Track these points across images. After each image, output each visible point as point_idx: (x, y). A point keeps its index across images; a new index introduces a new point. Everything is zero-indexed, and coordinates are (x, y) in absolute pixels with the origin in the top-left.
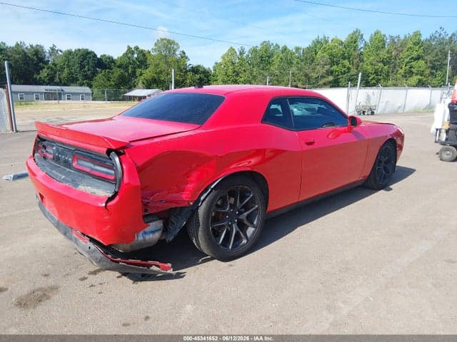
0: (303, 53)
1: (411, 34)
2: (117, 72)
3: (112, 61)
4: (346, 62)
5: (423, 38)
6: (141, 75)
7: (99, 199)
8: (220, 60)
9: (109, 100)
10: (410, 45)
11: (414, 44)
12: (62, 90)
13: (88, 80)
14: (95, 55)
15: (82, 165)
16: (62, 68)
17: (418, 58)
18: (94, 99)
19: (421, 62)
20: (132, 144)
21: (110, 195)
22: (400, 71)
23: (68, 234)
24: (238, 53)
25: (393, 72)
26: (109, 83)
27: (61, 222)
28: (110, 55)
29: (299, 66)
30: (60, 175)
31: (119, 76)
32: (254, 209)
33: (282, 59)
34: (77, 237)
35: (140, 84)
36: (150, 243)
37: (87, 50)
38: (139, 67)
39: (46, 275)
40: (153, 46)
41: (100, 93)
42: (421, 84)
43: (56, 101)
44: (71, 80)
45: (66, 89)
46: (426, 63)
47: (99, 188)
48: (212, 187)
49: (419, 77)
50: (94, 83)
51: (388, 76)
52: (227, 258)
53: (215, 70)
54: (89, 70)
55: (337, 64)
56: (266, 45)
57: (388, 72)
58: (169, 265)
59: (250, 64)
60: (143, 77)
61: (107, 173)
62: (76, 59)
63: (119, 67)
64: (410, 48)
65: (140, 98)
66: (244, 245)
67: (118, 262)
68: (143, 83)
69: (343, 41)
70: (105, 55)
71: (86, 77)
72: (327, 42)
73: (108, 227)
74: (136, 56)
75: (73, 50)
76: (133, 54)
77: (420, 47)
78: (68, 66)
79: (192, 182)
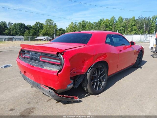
0: (97, 24)
1: (132, 17)
2: (33, 31)
3: (31, 27)
4: (111, 27)
5: (136, 19)
6: (41, 31)
7: (54, 72)
8: (68, 27)
9: (30, 40)
10: (132, 21)
11: (133, 21)
12: (13, 37)
13: (22, 33)
14: (25, 25)
15: (44, 59)
16: (13, 30)
17: (134, 25)
18: (24, 40)
19: (135, 27)
20: (66, 50)
21: (59, 70)
22: (128, 30)
23: (39, 87)
24: (74, 24)
25: (126, 30)
26: (30, 35)
27: (35, 82)
28: (30, 25)
29: (95, 28)
30: (34, 64)
31: (33, 32)
32: (104, 75)
33: (89, 26)
34: (43, 87)
35: (41, 35)
36: (69, 89)
37: (22, 23)
38: (40, 29)
39: (28, 103)
40: (45, 22)
41: (26, 38)
42: (135, 34)
43: (12, 41)
44: (16, 34)
45: (15, 37)
46: (137, 27)
47: (53, 68)
48: (92, 67)
49: (135, 31)
50: (24, 35)
51: (125, 31)
52: (96, 94)
53: (67, 30)
54: (22, 30)
55: (108, 28)
56: (84, 21)
57: (125, 30)
58: (77, 97)
59: (78, 28)
60: (42, 32)
61: (57, 62)
62: (18, 26)
63: (34, 29)
64: (132, 22)
65: (41, 40)
66: (101, 89)
67: (60, 96)
68: (42, 34)
69: (109, 20)
70: (28, 25)
71: (21, 32)
72: (104, 20)
73: (58, 83)
74: (39, 25)
75: (17, 23)
76: (38, 24)
77: (135, 22)
78: (15, 29)
79: (85, 65)
